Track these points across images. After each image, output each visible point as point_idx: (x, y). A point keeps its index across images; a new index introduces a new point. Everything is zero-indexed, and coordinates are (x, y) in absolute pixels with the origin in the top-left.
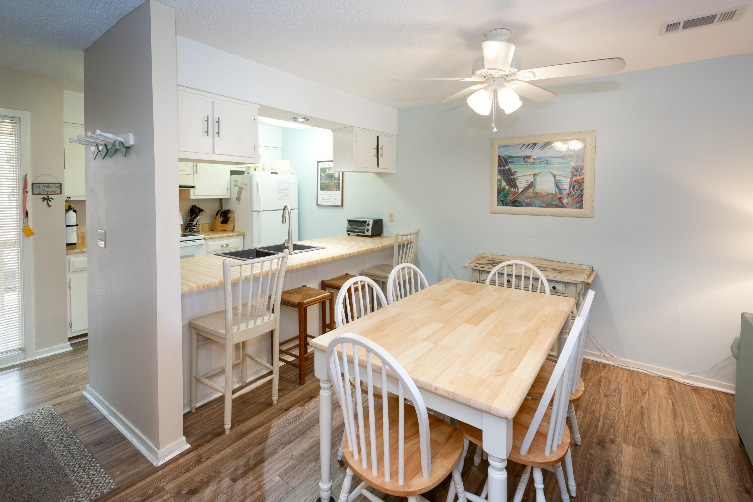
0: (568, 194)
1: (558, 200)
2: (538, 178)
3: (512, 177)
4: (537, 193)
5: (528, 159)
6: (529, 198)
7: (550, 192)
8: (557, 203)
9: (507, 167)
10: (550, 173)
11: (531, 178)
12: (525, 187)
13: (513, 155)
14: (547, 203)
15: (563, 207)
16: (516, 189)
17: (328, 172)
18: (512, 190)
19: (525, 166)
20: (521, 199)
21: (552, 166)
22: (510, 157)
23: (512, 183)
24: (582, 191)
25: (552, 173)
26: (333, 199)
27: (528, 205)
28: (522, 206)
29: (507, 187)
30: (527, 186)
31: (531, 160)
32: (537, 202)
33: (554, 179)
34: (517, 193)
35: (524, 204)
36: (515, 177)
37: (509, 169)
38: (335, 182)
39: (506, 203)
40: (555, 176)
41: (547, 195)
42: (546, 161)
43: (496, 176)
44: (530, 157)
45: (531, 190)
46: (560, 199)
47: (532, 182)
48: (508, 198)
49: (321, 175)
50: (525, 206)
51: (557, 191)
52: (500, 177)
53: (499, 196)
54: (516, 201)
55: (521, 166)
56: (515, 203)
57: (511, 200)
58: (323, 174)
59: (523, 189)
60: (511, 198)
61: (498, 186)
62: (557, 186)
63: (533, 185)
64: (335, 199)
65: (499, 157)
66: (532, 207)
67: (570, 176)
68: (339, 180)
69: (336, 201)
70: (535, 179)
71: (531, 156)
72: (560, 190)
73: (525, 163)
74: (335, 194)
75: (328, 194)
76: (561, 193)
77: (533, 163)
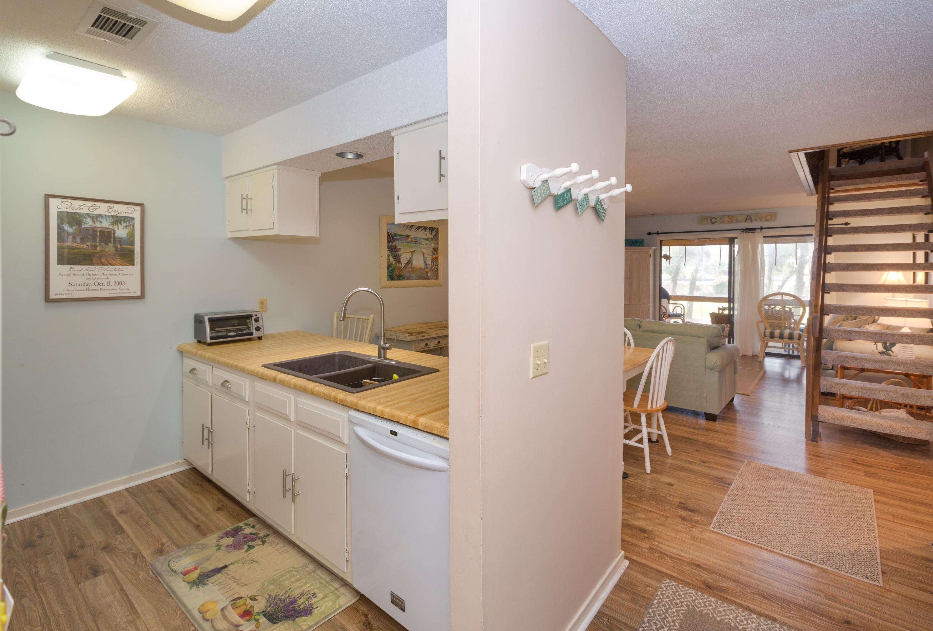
0: (431, 268)
1: (425, 273)
2: (414, 256)
3: (397, 253)
4: (414, 268)
5: (408, 238)
6: (409, 272)
7: (421, 267)
8: (425, 276)
9: (394, 244)
11: (409, 255)
12: (406, 263)
13: (398, 233)
14: (418, 277)
15: (429, 279)
16: (400, 265)
17: (88, 223)
18: (397, 265)
19: (406, 244)
20: (404, 273)
21: (422, 246)
22: (396, 235)
23: (397, 258)
24: (438, 266)
25: (422, 252)
26: (113, 283)
27: (409, 278)
28: (404, 279)
29: (394, 263)
30: (407, 261)
31: (410, 239)
32: (414, 276)
33: (423, 257)
34: (401, 268)
35: (406, 278)
36: (399, 253)
37: (395, 246)
38: (116, 248)
39: (393, 278)
40: (424, 254)
41: (419, 270)
42: (419, 241)
43: (385, 252)
44: (409, 236)
45: (410, 265)
46: (427, 272)
47: (411, 258)
48: (395, 273)
49: (60, 229)
50: (406, 280)
52: (389, 253)
53: (388, 271)
54: (400, 275)
55: (404, 244)
56: (399, 278)
57: (397, 275)
58: (71, 225)
59: (405, 265)
60: (396, 273)
61: (387, 262)
62: (425, 262)
63: (411, 261)
64: (119, 283)
65: (388, 233)
66: (410, 280)
67: (431, 254)
68: (132, 243)
69: (122, 287)
70: (412, 256)
72: (426, 265)
73: (406, 242)
74: (118, 272)
75: (91, 272)
76: (427, 268)
77: (411, 242)
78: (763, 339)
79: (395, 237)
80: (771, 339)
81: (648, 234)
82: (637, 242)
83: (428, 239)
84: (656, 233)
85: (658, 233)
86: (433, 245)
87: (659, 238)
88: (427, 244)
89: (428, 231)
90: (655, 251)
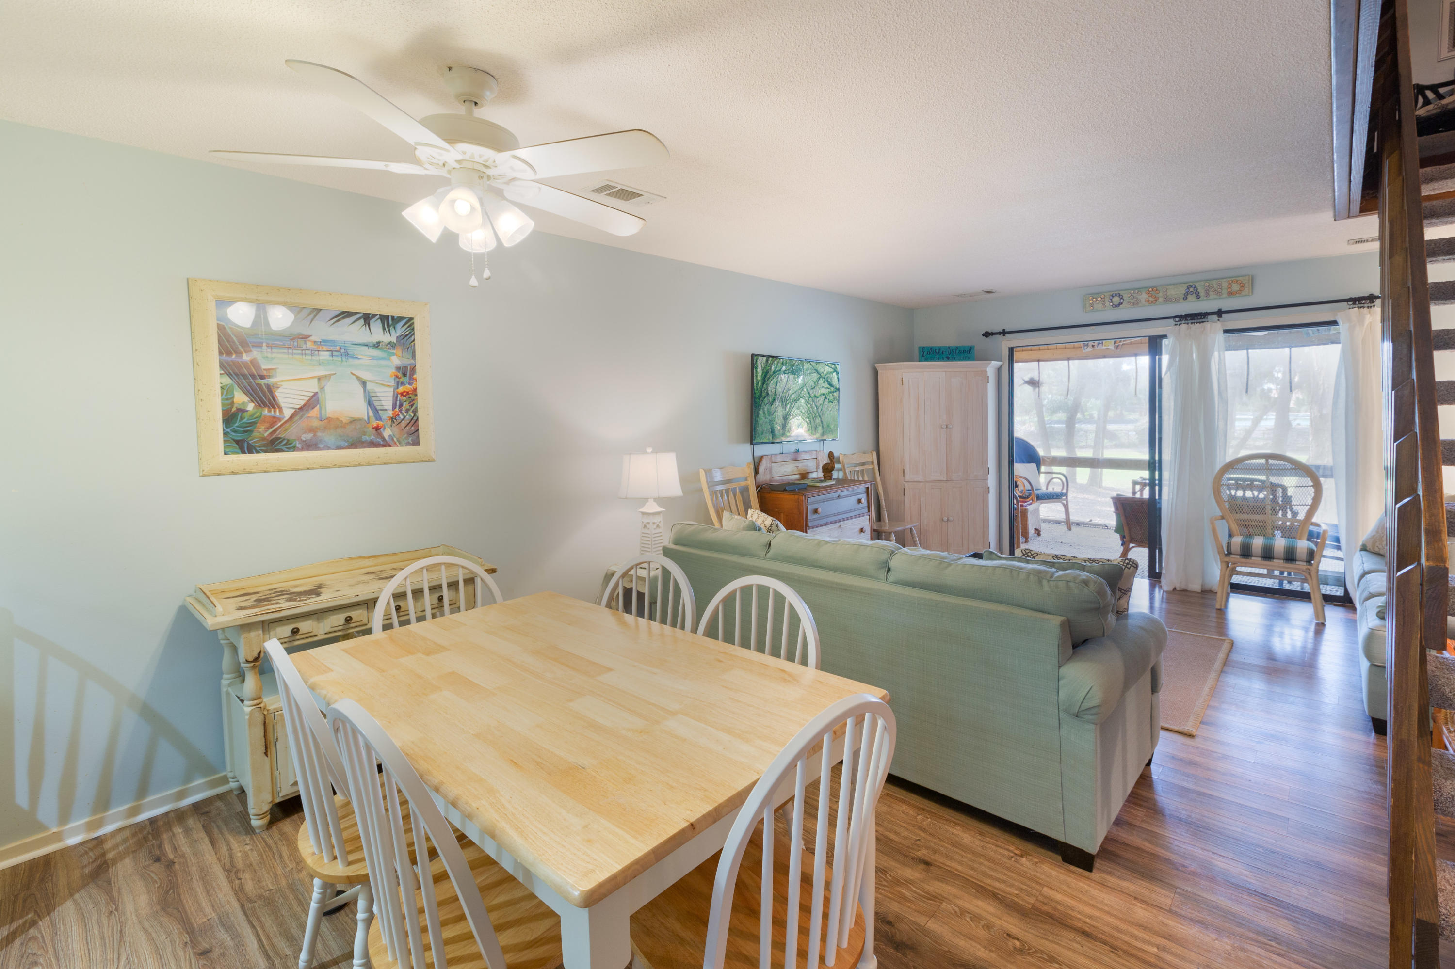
0: (392, 419)
1: (373, 431)
2: (329, 387)
3: (262, 382)
4: (329, 419)
5: (301, 342)
6: (312, 430)
7: (357, 415)
8: (372, 437)
9: (245, 358)
10: (354, 377)
11: (313, 387)
12: (298, 407)
13: (261, 329)
14: (351, 440)
15: (386, 445)
16: (275, 411)
18: (266, 412)
19: (295, 356)
20: (292, 432)
21: (357, 362)
22: (252, 332)
23: (264, 396)
24: (415, 412)
25: (358, 378)
27: (309, 446)
28: (294, 449)
29: (251, 407)
30: (302, 403)
31: (308, 344)
32: (329, 438)
33: (362, 389)
34: (280, 419)
35: (299, 446)
36: (271, 381)
37: (253, 361)
39: (249, 445)
40: (364, 384)
41: (351, 422)
42: (343, 351)
43: (216, 379)
44: (306, 337)
45: (314, 413)
46: (377, 428)
47: (316, 394)
48: (255, 434)
50: (302, 450)
51: (371, 414)
52: (227, 381)
53: (229, 430)
54: (277, 439)
55: (286, 356)
56: (274, 445)
57: (264, 439)
59: (294, 410)
60: (262, 432)
61: (223, 405)
62: (370, 404)
63: (318, 402)
65: (221, 328)
66: (320, 449)
67: (392, 383)
70: (322, 389)
71: (310, 336)
72: (376, 411)
73: (295, 351)
76: (379, 418)
77: (313, 352)
78: (1227, 559)
80: (1244, 560)
81: (983, 335)
82: (960, 352)
83: (377, 345)
84: (999, 333)
85: (1004, 333)
86: (396, 361)
87: (1005, 343)
88: (373, 358)
89: (376, 326)
90: (999, 370)
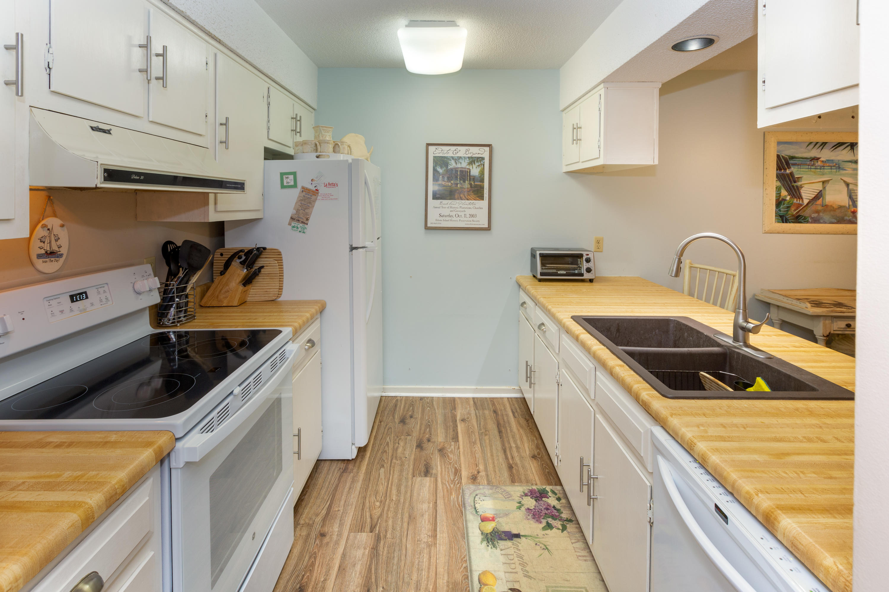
1: (852, 214)
2: (828, 187)
3: (795, 184)
4: (827, 206)
5: (815, 162)
6: (818, 212)
7: (843, 204)
8: (851, 218)
9: (788, 171)
10: (842, 181)
11: (819, 187)
12: (811, 198)
13: (797, 155)
14: (838, 219)
16: (800, 201)
17: (452, 165)
18: (795, 201)
19: (812, 170)
20: (807, 213)
21: (844, 172)
22: (792, 158)
23: (795, 191)
25: (845, 182)
26: (468, 216)
27: (816, 221)
28: (808, 222)
29: (788, 198)
30: (813, 196)
31: (819, 163)
32: (826, 217)
33: (846, 189)
34: (801, 205)
35: (810, 220)
36: (799, 184)
37: (792, 174)
38: (471, 184)
39: (786, 219)
40: (848, 185)
41: (839, 208)
42: (837, 166)
43: (773, 183)
44: (818, 159)
45: (819, 202)
46: (853, 212)
47: (821, 191)
48: (789, 213)
49: (435, 170)
50: (811, 223)
51: (851, 203)
52: (779, 184)
53: (777, 210)
54: (799, 216)
55: (807, 170)
56: (798, 219)
57: (793, 215)
58: (441, 168)
59: (809, 200)
60: (793, 211)
61: (776, 197)
62: (850, 197)
63: (821, 196)
64: (472, 216)
65: (778, 156)
66: (821, 223)
68: (482, 181)
69: (474, 219)
70: (824, 188)
71: (820, 158)
72: (854, 202)
73: (812, 167)
74: (471, 206)
75: (453, 206)
77: (822, 167)
79: (791, 162)
